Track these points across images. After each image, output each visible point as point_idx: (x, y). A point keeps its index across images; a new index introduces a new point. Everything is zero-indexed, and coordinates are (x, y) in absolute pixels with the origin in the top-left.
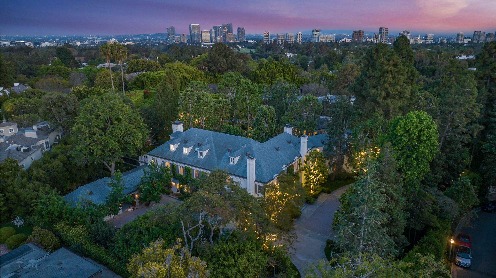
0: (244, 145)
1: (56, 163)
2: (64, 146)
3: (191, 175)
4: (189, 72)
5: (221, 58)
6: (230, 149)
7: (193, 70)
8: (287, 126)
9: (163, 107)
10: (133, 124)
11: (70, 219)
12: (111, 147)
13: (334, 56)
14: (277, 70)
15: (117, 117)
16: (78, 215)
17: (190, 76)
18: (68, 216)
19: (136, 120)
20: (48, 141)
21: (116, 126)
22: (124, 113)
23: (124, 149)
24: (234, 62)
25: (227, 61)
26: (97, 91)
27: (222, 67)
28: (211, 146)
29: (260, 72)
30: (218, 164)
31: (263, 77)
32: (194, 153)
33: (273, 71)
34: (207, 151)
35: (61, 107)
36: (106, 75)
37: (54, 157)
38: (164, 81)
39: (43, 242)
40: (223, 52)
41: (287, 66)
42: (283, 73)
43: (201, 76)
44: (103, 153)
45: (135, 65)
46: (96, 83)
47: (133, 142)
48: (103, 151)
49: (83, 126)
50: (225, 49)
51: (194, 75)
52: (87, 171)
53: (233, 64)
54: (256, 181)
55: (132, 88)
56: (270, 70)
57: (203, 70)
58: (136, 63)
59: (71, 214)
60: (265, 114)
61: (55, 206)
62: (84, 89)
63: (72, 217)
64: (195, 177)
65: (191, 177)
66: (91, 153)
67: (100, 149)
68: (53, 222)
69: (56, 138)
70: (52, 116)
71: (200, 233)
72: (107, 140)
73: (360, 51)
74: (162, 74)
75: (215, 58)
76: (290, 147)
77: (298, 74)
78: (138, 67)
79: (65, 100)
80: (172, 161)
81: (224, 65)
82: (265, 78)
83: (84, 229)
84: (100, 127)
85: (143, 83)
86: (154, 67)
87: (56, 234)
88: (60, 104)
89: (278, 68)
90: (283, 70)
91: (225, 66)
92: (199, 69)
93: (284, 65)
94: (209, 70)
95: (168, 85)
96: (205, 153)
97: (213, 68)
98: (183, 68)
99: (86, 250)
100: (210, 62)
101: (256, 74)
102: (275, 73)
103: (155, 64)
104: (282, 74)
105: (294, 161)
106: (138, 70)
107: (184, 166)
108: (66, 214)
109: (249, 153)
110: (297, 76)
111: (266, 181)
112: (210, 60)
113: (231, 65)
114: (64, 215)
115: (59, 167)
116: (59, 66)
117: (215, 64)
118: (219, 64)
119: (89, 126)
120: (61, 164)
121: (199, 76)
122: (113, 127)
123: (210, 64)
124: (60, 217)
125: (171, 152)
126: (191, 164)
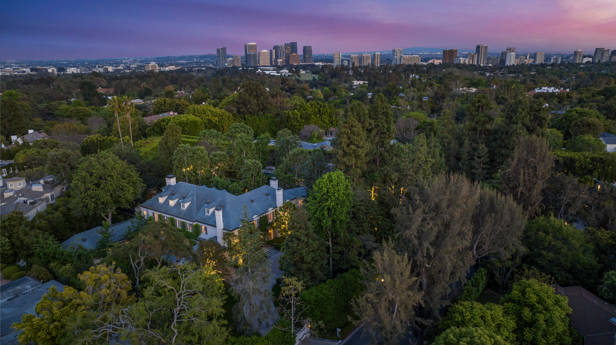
0: (220, 198)
1: (57, 214)
2: (66, 199)
3: (175, 224)
4: (215, 114)
5: (251, 99)
6: (208, 201)
7: (220, 113)
8: (273, 179)
9: (166, 160)
10: (126, 179)
11: (61, 259)
12: (103, 200)
14: (312, 111)
16: (68, 256)
17: (217, 119)
18: (60, 256)
20: (53, 194)
21: (108, 182)
23: (116, 202)
24: (266, 103)
25: (258, 102)
27: (253, 109)
28: (193, 199)
29: (293, 114)
30: (196, 215)
31: (297, 119)
32: (178, 205)
33: (308, 112)
34: (189, 203)
35: (66, 162)
36: (125, 120)
37: (56, 209)
39: (39, 277)
40: (254, 91)
42: (320, 114)
43: (229, 118)
44: (96, 206)
46: (114, 129)
47: (124, 195)
48: (97, 204)
49: (80, 182)
50: (256, 88)
51: (221, 118)
53: (265, 105)
54: (223, 229)
55: (151, 135)
56: (304, 112)
57: (231, 111)
59: (62, 255)
61: (51, 249)
63: (63, 257)
64: (178, 226)
65: (174, 226)
66: (86, 206)
67: (93, 202)
68: (49, 262)
69: (62, 191)
72: (100, 195)
74: (183, 119)
75: (245, 98)
76: (268, 199)
77: (336, 115)
78: (165, 107)
80: (160, 212)
81: (254, 106)
82: (298, 121)
83: (71, 267)
84: (94, 183)
86: (183, 106)
87: (51, 271)
89: (314, 108)
90: (319, 111)
91: (256, 107)
92: (227, 110)
94: (239, 112)
96: (187, 205)
97: (243, 109)
98: (209, 110)
99: (72, 282)
100: (241, 103)
101: (289, 116)
102: (310, 115)
103: (185, 103)
104: (318, 115)
105: (267, 212)
106: (165, 110)
107: (169, 216)
108: (58, 255)
109: (222, 205)
110: (336, 118)
111: (231, 230)
112: (239, 101)
113: (263, 106)
114: (57, 256)
115: (60, 217)
116: (78, 107)
117: (245, 105)
118: (249, 106)
119: (84, 182)
120: (61, 215)
121: (226, 119)
122: (105, 183)
123: (240, 105)
124: (54, 258)
125: (160, 204)
126: (174, 215)
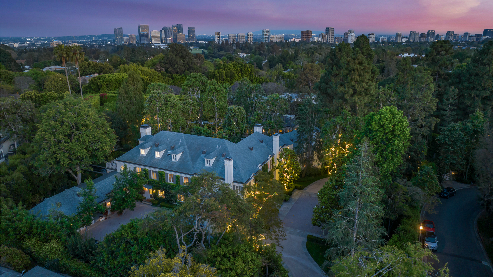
0: (219, 146)
1: (16, 174)
2: (22, 156)
3: (165, 179)
4: (146, 73)
5: (178, 59)
6: (205, 151)
7: (150, 72)
8: (257, 126)
9: (127, 111)
10: (100, 129)
11: (42, 235)
12: (79, 154)
13: (287, 56)
14: (235, 70)
15: (83, 123)
16: (51, 229)
17: (148, 77)
18: (39, 231)
19: (103, 125)
20: (2, 151)
21: (83, 132)
22: (91, 118)
23: (93, 156)
24: (192, 63)
25: (184, 62)
26: (50, 96)
27: (180, 68)
28: (184, 149)
29: (218, 73)
30: (193, 167)
31: (222, 77)
32: (166, 156)
33: (231, 71)
34: (181, 154)
35: (15, 113)
36: (57, 78)
37: (13, 168)
38: (126, 83)
39: (11, 262)
40: (180, 53)
41: (245, 66)
42: (242, 73)
43: (158, 77)
44: (70, 161)
45: (86, 67)
46: (46, 87)
47: (102, 148)
48: (70, 159)
49: (47, 133)
50: (181, 50)
51: (151, 77)
52: (50, 181)
53: (191, 65)
54: (234, 182)
55: (87, 92)
56: (228, 70)
57: (160, 71)
58: (87, 66)
59: (43, 228)
60: (235, 115)
61: (24, 221)
62: (35, 93)
63: (45, 232)
64: (169, 181)
65: (164, 182)
66: (58, 162)
67: (67, 157)
68: (22, 239)
69: (10, 148)
70: (6, 124)
71: (195, 239)
72: (75, 148)
73: (311, 50)
74: (118, 76)
75: (172, 59)
76: (263, 146)
77: (255, 73)
78: (90, 69)
79: (20, 106)
80: (144, 166)
82: (223, 79)
83: (58, 244)
84: (66, 134)
85: (98, 86)
86: (106, 69)
87: (27, 252)
88: (14, 110)
89: (236, 68)
90: (241, 70)
91: (182, 67)
92: (155, 70)
93: (242, 65)
94: (166, 71)
95: (131, 87)
96: (179, 156)
97: (170, 69)
98: (140, 70)
99: (63, 266)
100: (167, 64)
101: (214, 75)
102: (234, 73)
103: (108, 66)
104: (240, 74)
105: (267, 160)
106: (89, 73)
107: (157, 170)
108: (37, 229)
109: (224, 154)
111: (245, 182)
112: (166, 61)
113: (189, 66)
114: (35, 231)
115: (21, 178)
117: (172, 65)
118: (176, 65)
119: (54, 134)
120: (22, 176)
121: (156, 78)
122: (80, 133)
123: (167, 66)
124: (30, 233)
125: (142, 157)
126: (164, 168)
